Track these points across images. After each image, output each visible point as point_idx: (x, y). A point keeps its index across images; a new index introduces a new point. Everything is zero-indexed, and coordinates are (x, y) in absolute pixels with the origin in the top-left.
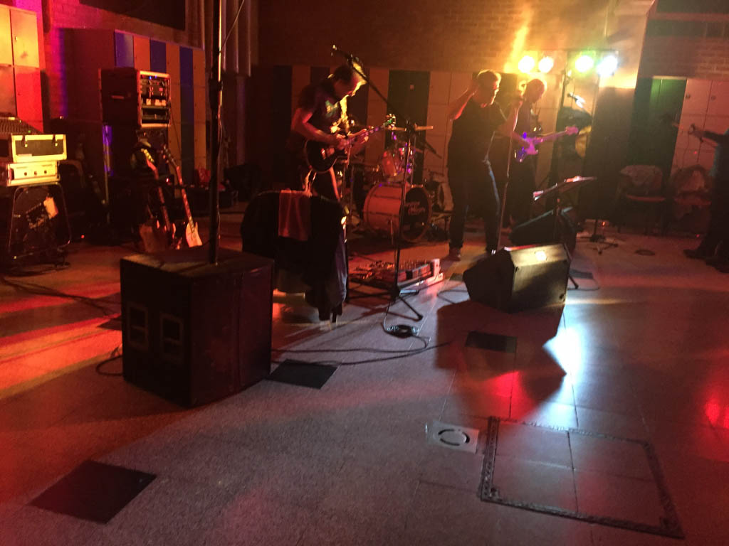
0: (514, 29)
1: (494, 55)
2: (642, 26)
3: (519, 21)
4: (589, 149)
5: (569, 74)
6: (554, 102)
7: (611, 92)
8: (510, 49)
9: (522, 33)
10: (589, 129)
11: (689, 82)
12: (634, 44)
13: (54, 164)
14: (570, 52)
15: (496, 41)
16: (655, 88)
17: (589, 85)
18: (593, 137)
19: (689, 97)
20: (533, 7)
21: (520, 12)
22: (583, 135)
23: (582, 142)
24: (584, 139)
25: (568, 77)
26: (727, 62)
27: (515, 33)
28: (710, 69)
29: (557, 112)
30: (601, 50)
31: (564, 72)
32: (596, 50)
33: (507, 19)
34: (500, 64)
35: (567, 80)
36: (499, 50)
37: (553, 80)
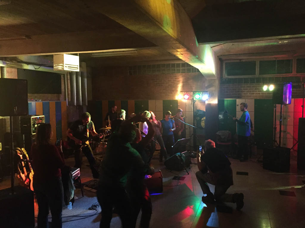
0: (177, 84)
3: (179, 81)
4: (206, 125)
5: (195, 99)
6: (191, 108)
7: (209, 105)
8: (177, 91)
9: (180, 86)
10: (205, 118)
11: (237, 100)
12: (215, 89)
14: (194, 93)
15: (172, 89)
16: (226, 103)
17: (203, 102)
18: (206, 121)
20: (183, 76)
21: (179, 78)
22: (203, 120)
23: (203, 123)
24: (204, 121)
25: (194, 100)
26: (253, 91)
27: (178, 85)
28: (247, 94)
29: (193, 112)
30: (204, 92)
31: (193, 99)
32: (201, 92)
33: (174, 81)
34: (174, 96)
35: (194, 101)
36: (173, 91)
37: (190, 102)
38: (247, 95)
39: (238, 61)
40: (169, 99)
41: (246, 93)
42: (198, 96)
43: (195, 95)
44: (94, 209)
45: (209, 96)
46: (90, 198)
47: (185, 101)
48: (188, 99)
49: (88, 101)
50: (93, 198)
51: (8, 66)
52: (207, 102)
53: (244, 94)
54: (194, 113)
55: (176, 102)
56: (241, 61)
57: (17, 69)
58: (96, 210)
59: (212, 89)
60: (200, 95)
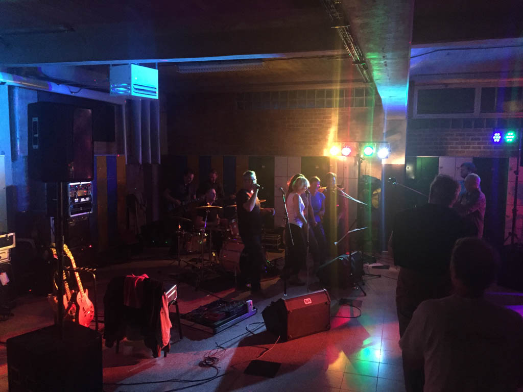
0: (328, 128)
1: (316, 144)
2: (405, 126)
3: (330, 123)
5: (362, 156)
6: (355, 172)
8: (326, 140)
9: (333, 131)
11: (440, 158)
12: (401, 138)
13: (7, 251)
14: (361, 144)
15: (318, 136)
16: (419, 163)
17: (376, 162)
19: (441, 168)
20: (338, 114)
25: (361, 158)
26: (468, 144)
27: (329, 130)
28: (456, 148)
29: (357, 180)
30: (379, 142)
31: (358, 156)
32: (376, 142)
33: (322, 121)
34: (321, 150)
35: (361, 160)
36: (319, 140)
37: (353, 160)
38: (456, 150)
39: (443, 87)
40: (311, 155)
41: (454, 145)
42: (368, 151)
43: (363, 148)
44: (211, 366)
45: (390, 151)
46: (195, 341)
47: (344, 159)
48: (349, 155)
49: (161, 156)
50: (200, 342)
51: (23, 84)
52: (384, 162)
53: (451, 147)
54: (359, 181)
55: (326, 161)
56: (448, 87)
57: (38, 91)
58: (215, 367)
59: (396, 137)
60: (373, 147)
